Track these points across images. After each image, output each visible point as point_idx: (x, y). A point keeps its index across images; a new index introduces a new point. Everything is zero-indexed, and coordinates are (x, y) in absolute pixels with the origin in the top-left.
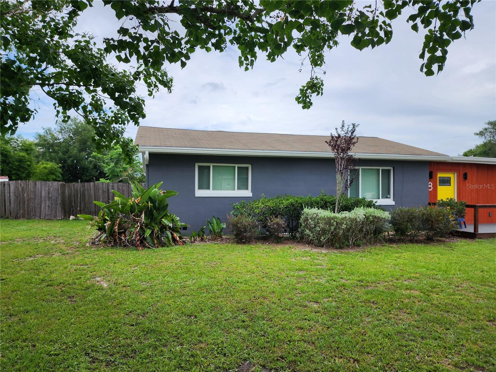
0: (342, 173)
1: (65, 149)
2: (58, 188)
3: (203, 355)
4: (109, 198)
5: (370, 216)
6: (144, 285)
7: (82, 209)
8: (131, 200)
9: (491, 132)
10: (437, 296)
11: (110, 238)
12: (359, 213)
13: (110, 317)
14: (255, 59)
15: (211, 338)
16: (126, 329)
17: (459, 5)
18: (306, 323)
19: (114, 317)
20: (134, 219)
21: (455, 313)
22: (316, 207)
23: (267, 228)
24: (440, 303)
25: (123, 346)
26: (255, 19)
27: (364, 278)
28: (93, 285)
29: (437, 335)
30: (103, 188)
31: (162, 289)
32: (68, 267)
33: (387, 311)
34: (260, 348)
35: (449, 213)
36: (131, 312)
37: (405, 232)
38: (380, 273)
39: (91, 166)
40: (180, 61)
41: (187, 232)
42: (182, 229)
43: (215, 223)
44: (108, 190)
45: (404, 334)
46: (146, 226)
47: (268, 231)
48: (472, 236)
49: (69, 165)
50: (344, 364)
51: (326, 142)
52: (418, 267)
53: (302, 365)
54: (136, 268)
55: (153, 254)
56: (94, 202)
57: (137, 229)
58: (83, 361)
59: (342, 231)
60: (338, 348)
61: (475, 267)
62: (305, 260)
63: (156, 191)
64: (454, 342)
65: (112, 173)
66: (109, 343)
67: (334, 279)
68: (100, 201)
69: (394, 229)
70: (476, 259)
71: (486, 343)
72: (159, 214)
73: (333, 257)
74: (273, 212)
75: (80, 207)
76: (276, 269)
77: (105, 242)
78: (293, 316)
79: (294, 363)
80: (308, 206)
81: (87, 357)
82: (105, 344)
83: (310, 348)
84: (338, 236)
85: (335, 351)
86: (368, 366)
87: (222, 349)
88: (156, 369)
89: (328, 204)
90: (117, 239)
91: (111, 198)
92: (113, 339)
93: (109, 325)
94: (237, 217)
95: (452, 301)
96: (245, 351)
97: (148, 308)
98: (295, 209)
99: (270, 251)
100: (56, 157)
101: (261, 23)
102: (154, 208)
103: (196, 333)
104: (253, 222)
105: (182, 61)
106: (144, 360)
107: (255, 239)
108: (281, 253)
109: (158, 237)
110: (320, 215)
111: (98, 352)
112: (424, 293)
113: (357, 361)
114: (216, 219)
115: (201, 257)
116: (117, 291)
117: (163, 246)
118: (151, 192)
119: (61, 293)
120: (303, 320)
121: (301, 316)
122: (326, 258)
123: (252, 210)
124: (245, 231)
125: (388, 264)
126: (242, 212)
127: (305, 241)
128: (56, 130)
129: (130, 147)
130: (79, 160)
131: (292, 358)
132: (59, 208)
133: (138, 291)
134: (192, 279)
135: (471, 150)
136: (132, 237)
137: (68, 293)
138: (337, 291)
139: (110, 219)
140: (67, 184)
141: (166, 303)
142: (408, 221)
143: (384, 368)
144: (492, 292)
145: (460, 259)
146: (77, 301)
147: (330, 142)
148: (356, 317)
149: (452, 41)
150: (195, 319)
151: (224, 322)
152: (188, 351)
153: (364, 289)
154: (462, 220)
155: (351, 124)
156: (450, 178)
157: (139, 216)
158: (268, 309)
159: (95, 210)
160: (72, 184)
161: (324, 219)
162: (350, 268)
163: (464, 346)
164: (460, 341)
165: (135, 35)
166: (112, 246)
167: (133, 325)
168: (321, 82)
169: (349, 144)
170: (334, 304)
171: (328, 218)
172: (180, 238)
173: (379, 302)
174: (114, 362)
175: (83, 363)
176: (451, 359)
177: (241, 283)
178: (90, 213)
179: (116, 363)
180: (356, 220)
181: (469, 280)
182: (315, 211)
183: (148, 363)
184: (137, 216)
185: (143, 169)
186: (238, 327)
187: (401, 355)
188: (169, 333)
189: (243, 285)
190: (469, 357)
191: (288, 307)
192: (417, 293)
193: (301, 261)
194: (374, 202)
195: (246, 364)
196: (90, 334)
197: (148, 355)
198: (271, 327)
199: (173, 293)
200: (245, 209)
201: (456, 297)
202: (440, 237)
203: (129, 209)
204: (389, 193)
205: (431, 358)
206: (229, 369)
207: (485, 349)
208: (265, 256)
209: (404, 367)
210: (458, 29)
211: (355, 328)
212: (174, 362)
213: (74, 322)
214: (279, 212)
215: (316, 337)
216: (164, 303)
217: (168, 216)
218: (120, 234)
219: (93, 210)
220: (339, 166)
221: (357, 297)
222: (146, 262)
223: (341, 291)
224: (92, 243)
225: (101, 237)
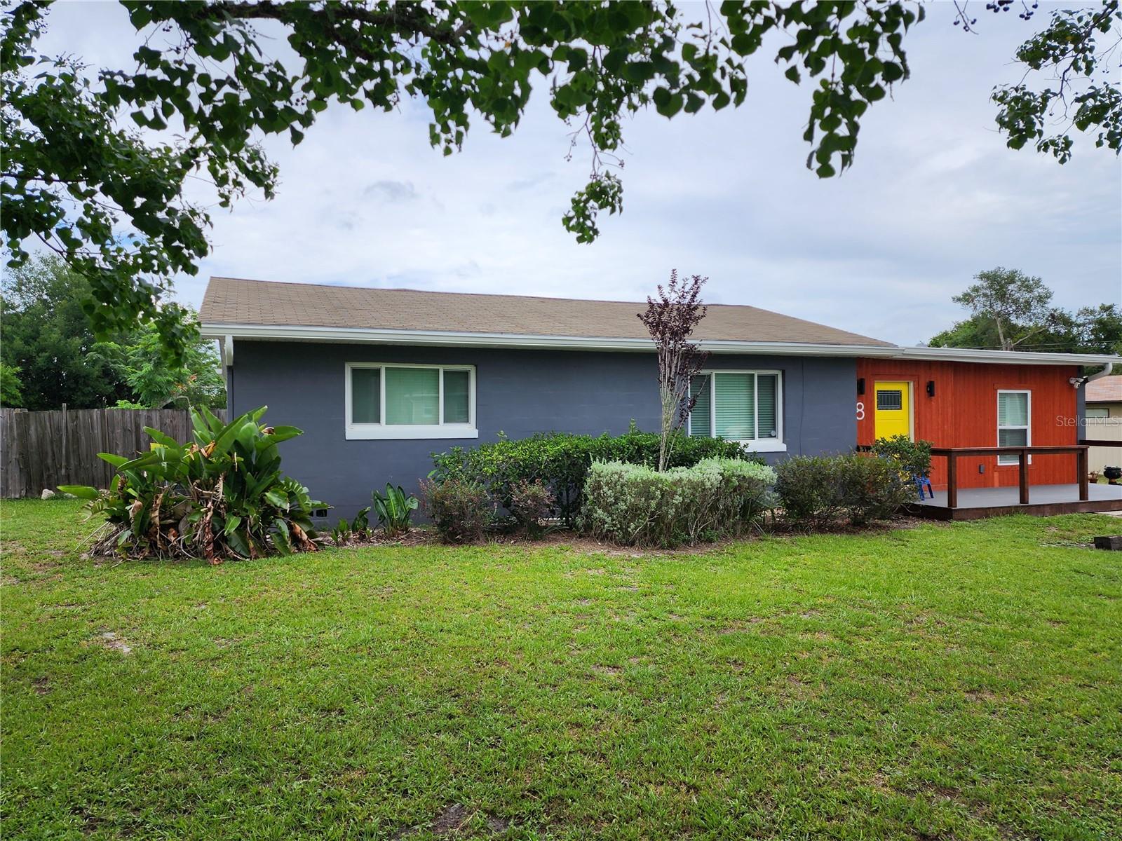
0: (673, 385)
1: (29, 331)
2: (11, 423)
3: (356, 796)
4: (138, 443)
5: (733, 475)
6: (220, 645)
7: (72, 473)
8: (192, 449)
9: (985, 295)
10: (867, 643)
11: (140, 539)
12: (710, 470)
13: (135, 722)
14: (467, 129)
15: (374, 757)
16: (175, 749)
17: (878, 28)
18: (589, 714)
19: (144, 721)
20: (198, 493)
21: (902, 678)
22: (618, 458)
23: (512, 508)
24: (872, 658)
25: (166, 786)
26: (462, 39)
27: (718, 609)
28: (96, 651)
29: (863, 724)
30: (124, 423)
31: (264, 654)
32: (34, 610)
33: (763, 679)
34: (486, 774)
35: (896, 468)
36: (186, 709)
37: (807, 510)
38: (751, 599)
39: (96, 371)
40: (288, 130)
41: (327, 521)
42: (315, 513)
43: (392, 498)
44: (138, 427)
45: (796, 727)
46: (229, 509)
47: (513, 513)
48: (943, 515)
49: (39, 368)
50: (667, 796)
51: (639, 315)
52: (832, 583)
53: (577, 805)
54: (203, 607)
55: (245, 573)
56: (101, 455)
57: (207, 516)
58: (66, 825)
59: (674, 510)
60: (654, 764)
61: (948, 579)
62: (593, 576)
63: (252, 427)
64: (897, 739)
65: (148, 386)
66: (132, 783)
67: (654, 616)
68: (116, 454)
69: (785, 503)
70: (950, 563)
71: (961, 738)
72: (258, 480)
73: (655, 566)
74: (524, 471)
75: (67, 469)
76: (528, 596)
77: (128, 549)
78: (562, 699)
79: (559, 801)
80: (601, 456)
81: (78, 817)
82: (122, 785)
83: (594, 766)
84: (666, 522)
85: (648, 770)
86: (716, 799)
87: (400, 781)
88: (243, 833)
89: (645, 452)
90: (159, 542)
91: (143, 445)
92: (141, 773)
93: (133, 740)
94: (443, 483)
95: (898, 652)
96: (450, 782)
97: (228, 696)
98: (574, 464)
99: (518, 559)
100: (7, 349)
101: (478, 50)
102: (246, 467)
103: (341, 747)
104: (481, 495)
105: (293, 130)
106: (215, 816)
107: (484, 532)
108: (541, 562)
109: (256, 535)
110: (626, 476)
111: (105, 804)
112: (842, 638)
113: (695, 788)
114: (394, 491)
115: (357, 577)
116: (156, 662)
117: (268, 555)
118: (238, 431)
119: (17, 671)
120: (583, 706)
121: (578, 699)
122: (639, 571)
123: (478, 467)
124: (463, 516)
125: (771, 579)
126: (453, 473)
127: (595, 534)
128: (8, 286)
129: (179, 327)
130: (65, 356)
131: (553, 791)
132: (15, 472)
133: (206, 659)
134: (335, 628)
135: (946, 333)
136: (195, 535)
137: (34, 671)
138: (660, 641)
139: (140, 495)
140: (32, 413)
141: (273, 684)
142: (812, 487)
143: (751, 800)
144: (979, 631)
145: (917, 564)
146: (56, 690)
147: (647, 316)
148: (697, 696)
149: (869, 104)
150: (339, 718)
151: (405, 721)
152: (319, 791)
153: (716, 635)
154: (924, 482)
155: (690, 277)
156: (899, 392)
157: (211, 487)
158: (507, 686)
159: (105, 475)
160: (46, 414)
161: (634, 484)
162: (689, 590)
163: (916, 746)
164: (910, 736)
165: (177, 66)
166: (145, 558)
167: (191, 739)
168: (617, 184)
169: (685, 322)
170: (651, 669)
171: (644, 482)
172: (311, 535)
173: (746, 661)
174: (142, 824)
175: (66, 830)
176: (889, 774)
177: (449, 631)
178: (92, 482)
179: (148, 826)
180: (704, 485)
181: (934, 606)
182: (615, 466)
183: (224, 821)
184: (207, 486)
185: (222, 378)
186: (438, 729)
187: (787, 770)
188: (277, 751)
189: (453, 635)
190: (926, 768)
191: (551, 681)
192: (826, 639)
193: (584, 578)
194: (742, 445)
195: (452, 811)
196: (86, 765)
197: (225, 804)
198: (512, 726)
199: (291, 660)
200: (460, 467)
201: (907, 644)
202: (880, 519)
203: (186, 471)
204: (774, 427)
205: (847, 775)
206: (414, 824)
207: (958, 749)
208: (504, 570)
209: (793, 795)
210: (878, 78)
211: (695, 720)
212: (286, 817)
213: (46, 737)
214: (539, 473)
215: (609, 744)
216: (268, 685)
217: (282, 484)
218: (165, 528)
219: (99, 473)
220: (667, 368)
221: (700, 652)
222: (228, 591)
223: (668, 641)
224: (96, 553)
225: (118, 538)
